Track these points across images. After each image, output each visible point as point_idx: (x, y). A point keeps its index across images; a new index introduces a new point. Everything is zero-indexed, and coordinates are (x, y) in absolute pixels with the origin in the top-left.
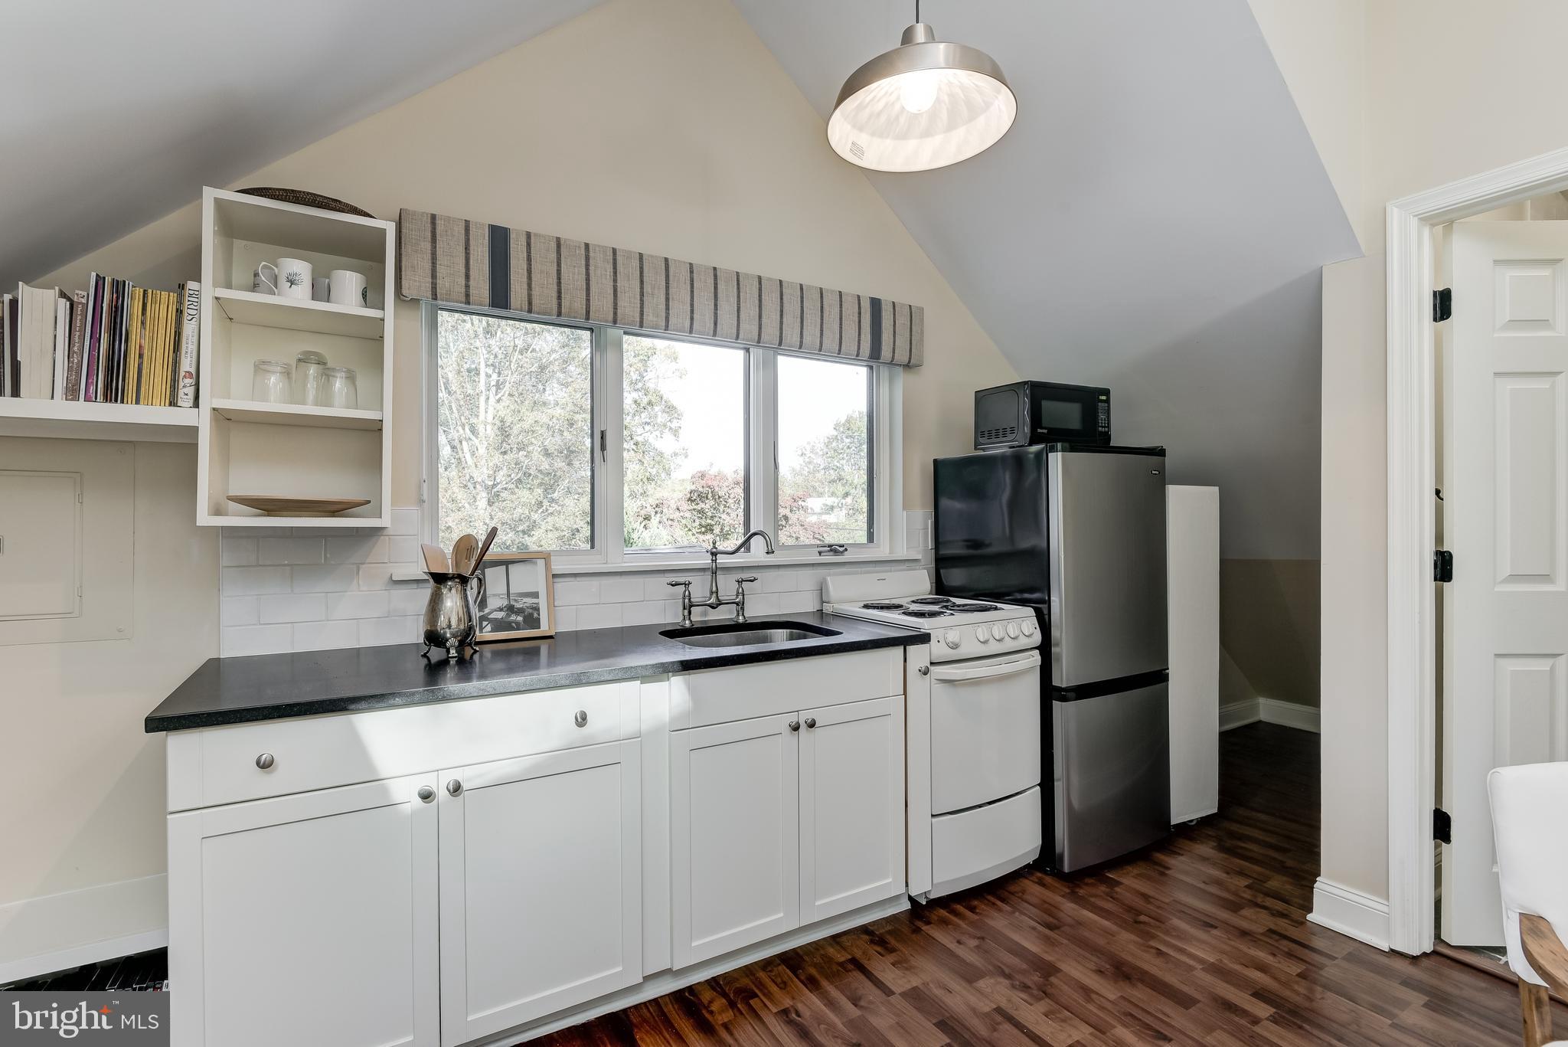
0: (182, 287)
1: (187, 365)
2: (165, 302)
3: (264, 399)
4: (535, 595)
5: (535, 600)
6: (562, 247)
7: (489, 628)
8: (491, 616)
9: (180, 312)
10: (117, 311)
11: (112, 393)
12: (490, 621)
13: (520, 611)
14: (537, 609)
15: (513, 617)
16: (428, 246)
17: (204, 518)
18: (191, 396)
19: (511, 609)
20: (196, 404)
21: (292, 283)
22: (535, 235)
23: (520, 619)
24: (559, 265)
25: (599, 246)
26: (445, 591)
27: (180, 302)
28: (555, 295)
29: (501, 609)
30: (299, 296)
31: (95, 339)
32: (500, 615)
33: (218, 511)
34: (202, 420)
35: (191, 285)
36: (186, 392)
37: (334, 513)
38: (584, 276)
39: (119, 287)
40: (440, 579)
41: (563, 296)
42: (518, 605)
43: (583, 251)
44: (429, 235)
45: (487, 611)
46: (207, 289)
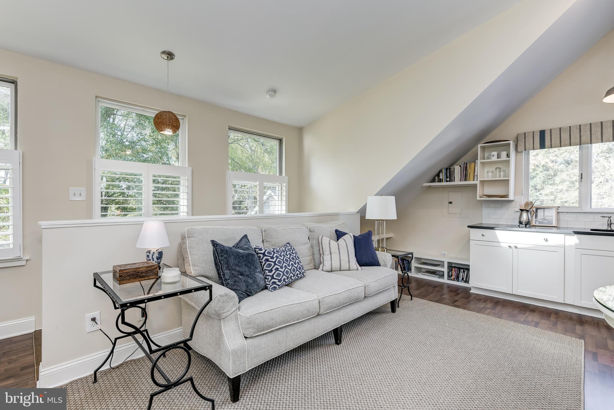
0: (475, 162)
1: (476, 174)
2: (473, 164)
3: (489, 178)
4: (552, 216)
5: (552, 218)
6: (561, 130)
7: (538, 223)
8: (539, 220)
9: (475, 166)
10: (466, 167)
11: (465, 180)
12: (538, 221)
13: (546, 220)
14: (552, 220)
15: (545, 221)
16: (524, 140)
17: (478, 198)
18: (476, 179)
19: (544, 219)
20: (477, 180)
21: (493, 156)
22: (553, 129)
23: (547, 222)
24: (560, 134)
25: (574, 126)
26: (523, 213)
27: (475, 164)
28: (559, 142)
29: (541, 219)
30: (495, 159)
31: (464, 172)
32: (541, 220)
33: (481, 197)
34: (478, 182)
35: (477, 161)
36: (476, 178)
37: (501, 197)
38: (569, 135)
39: (466, 164)
40: (522, 210)
41: (562, 142)
42: (546, 218)
43: (569, 129)
44: (524, 137)
45: (537, 219)
46: (479, 161)
